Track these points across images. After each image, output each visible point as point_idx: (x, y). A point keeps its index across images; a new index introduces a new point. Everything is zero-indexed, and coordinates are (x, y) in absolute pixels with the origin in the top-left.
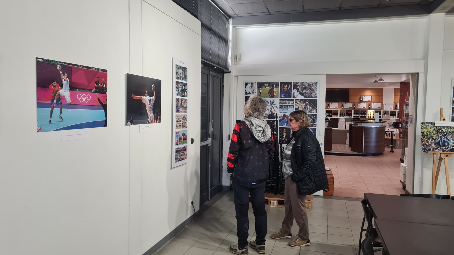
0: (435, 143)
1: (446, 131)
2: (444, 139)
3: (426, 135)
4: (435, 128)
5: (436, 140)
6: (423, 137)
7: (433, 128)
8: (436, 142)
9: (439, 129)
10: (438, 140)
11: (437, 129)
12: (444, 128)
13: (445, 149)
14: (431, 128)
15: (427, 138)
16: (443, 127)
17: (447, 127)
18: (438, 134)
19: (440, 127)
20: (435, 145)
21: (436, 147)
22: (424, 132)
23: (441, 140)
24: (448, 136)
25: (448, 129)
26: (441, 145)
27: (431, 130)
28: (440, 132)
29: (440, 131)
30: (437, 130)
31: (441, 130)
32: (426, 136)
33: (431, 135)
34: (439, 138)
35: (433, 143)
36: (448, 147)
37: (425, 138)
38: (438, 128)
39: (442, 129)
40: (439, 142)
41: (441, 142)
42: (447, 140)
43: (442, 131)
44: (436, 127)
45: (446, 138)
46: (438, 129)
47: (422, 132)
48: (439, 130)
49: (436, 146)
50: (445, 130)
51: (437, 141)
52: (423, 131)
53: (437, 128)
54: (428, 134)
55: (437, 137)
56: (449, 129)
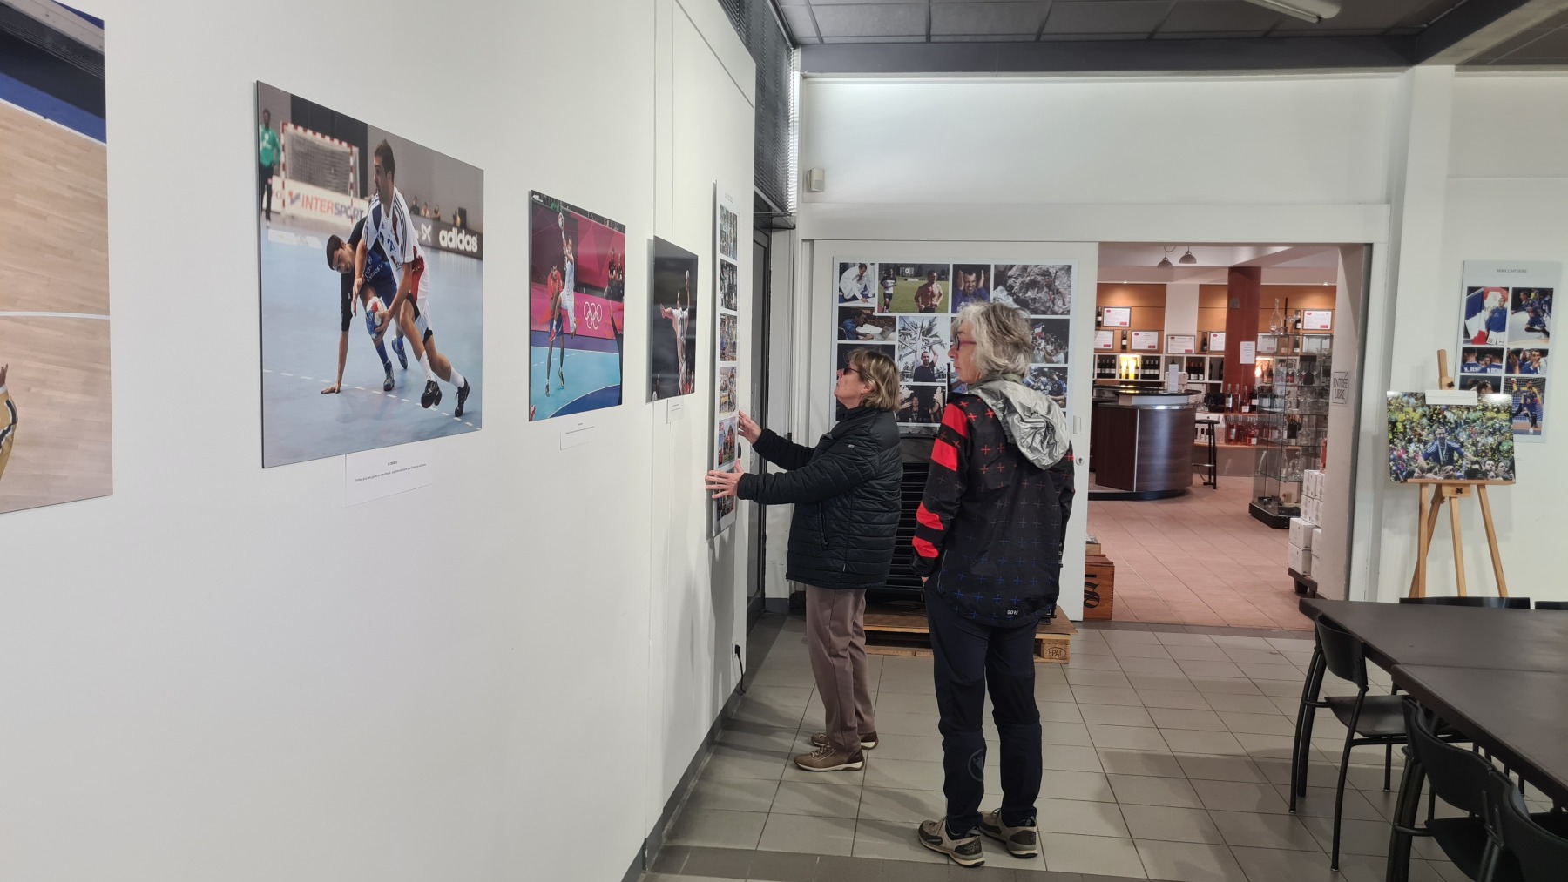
0: (1426, 453)
1: (1455, 418)
2: (1449, 443)
3: (1402, 430)
4: (1426, 409)
5: (1428, 445)
6: (1394, 437)
7: (1420, 411)
8: (1429, 451)
10: (1433, 444)
11: (1430, 412)
12: (1450, 411)
13: (1453, 470)
14: (1414, 411)
15: (1404, 439)
16: (1448, 407)
17: (1458, 407)
18: (1434, 427)
19: (1438, 407)
20: (1426, 459)
21: (1429, 466)
22: (1397, 421)
23: (1442, 444)
24: (1460, 432)
25: (1460, 412)
26: (1441, 458)
27: (1416, 416)
30: (1432, 416)
31: (1440, 416)
32: (1401, 435)
33: (1416, 431)
34: (1436, 440)
35: (1420, 453)
36: (1461, 466)
38: (1435, 410)
40: (1437, 451)
41: (1442, 449)
42: (1456, 445)
44: (1429, 406)
46: (1434, 413)
49: (1428, 464)
50: (1452, 416)
51: (1431, 449)
52: (1393, 417)
53: (1432, 410)
54: (1407, 426)
56: (1463, 412)
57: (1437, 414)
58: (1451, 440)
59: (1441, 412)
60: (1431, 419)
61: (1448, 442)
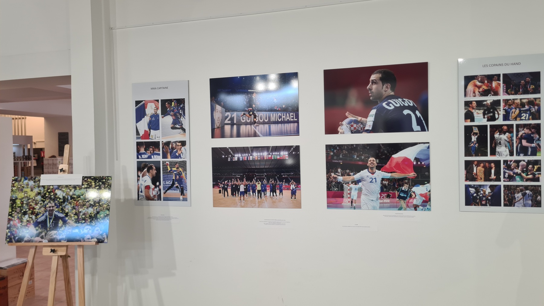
0: (37, 222)
2: (57, 213)
3: (20, 205)
4: (42, 189)
5: (40, 216)
6: (13, 211)
7: (36, 190)
8: (39, 220)
11: (44, 191)
12: (61, 190)
13: (56, 234)
14: (32, 190)
15: (21, 212)
16: (59, 187)
17: (67, 186)
18: (46, 202)
19: (51, 187)
20: (35, 227)
21: (38, 232)
22: (17, 199)
23: (51, 215)
24: (66, 205)
25: (69, 190)
26: (48, 226)
27: (32, 194)
29: (51, 196)
30: (45, 194)
31: (52, 194)
32: (19, 209)
33: (31, 205)
34: (46, 212)
35: (32, 222)
36: (63, 231)
37: (16, 211)
38: (48, 189)
39: (57, 191)
40: (46, 220)
41: (50, 219)
42: (62, 215)
43: (56, 194)
44: (44, 187)
45: (62, 209)
46: (47, 191)
47: (11, 200)
50: (62, 193)
51: (41, 219)
52: (14, 196)
53: (46, 189)
54: (25, 202)
56: (71, 190)
57: (49, 192)
58: (58, 211)
59: (53, 190)
60: (44, 197)
61: (55, 213)
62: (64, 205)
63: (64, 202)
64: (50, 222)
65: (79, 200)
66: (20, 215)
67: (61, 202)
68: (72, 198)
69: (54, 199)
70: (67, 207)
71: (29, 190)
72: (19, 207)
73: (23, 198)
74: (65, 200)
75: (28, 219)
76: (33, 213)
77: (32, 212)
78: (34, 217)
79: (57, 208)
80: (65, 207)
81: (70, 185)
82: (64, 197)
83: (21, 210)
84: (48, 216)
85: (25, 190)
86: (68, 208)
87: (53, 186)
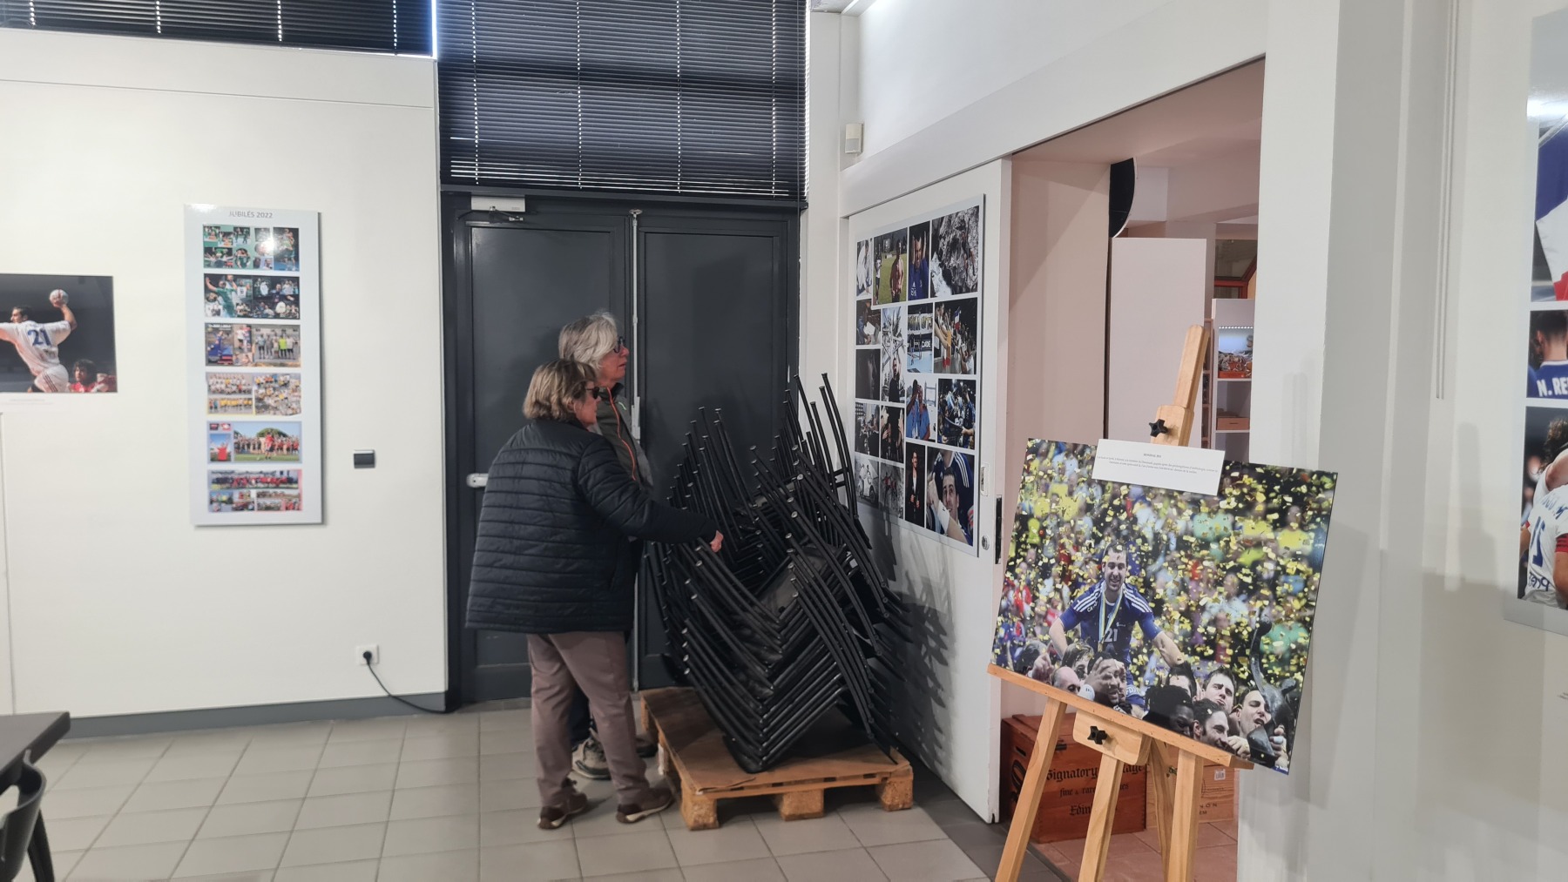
0: (1072, 611)
1: (1158, 527)
2: (1129, 595)
3: (1036, 540)
4: (1096, 490)
5: (1082, 591)
6: (1018, 555)
7: (1082, 495)
8: (1081, 606)
9: (1116, 502)
10: (1091, 590)
11: (1103, 501)
12: (1150, 504)
13: (1119, 674)
15: (1036, 563)
16: (1147, 494)
17: (1170, 494)
18: (1103, 545)
19: (1124, 490)
20: (1066, 630)
21: (1071, 647)
22: (1031, 516)
23: (1112, 594)
24: (1160, 569)
25: (1174, 511)
26: (1101, 635)
27: (1070, 507)
28: (1117, 532)
29: (1120, 523)
30: (1105, 512)
31: (1123, 517)
32: (1032, 551)
33: (1063, 546)
34: (1099, 579)
36: (1142, 669)
37: (1025, 560)
38: (1114, 497)
41: (1109, 610)
42: (1143, 606)
43: (1135, 520)
44: (1102, 484)
45: (1147, 584)
46: (1111, 504)
47: (1018, 517)
48: (1117, 509)
49: (1069, 641)
50: (1152, 520)
52: (1027, 504)
54: (1049, 532)
55: (1092, 566)
56: (1180, 512)
58: (1133, 587)
59: (1128, 504)
60: (1099, 522)
61: (1124, 591)
62: (1153, 568)
63: (1155, 554)
64: (1107, 620)
65: (1202, 560)
66: (1033, 575)
67: (1147, 553)
68: (1182, 545)
69: (1126, 538)
70: (1162, 577)
71: (1062, 489)
72: (1033, 546)
73: (1045, 517)
74: (1159, 548)
75: (1052, 595)
76: (1065, 576)
77: (1064, 570)
78: (1066, 591)
79: (1132, 573)
80: (1155, 574)
81: (1181, 493)
82: (1156, 535)
83: (1038, 558)
84: (1104, 600)
85: (1054, 487)
86: (1166, 583)
87: (1128, 485)
